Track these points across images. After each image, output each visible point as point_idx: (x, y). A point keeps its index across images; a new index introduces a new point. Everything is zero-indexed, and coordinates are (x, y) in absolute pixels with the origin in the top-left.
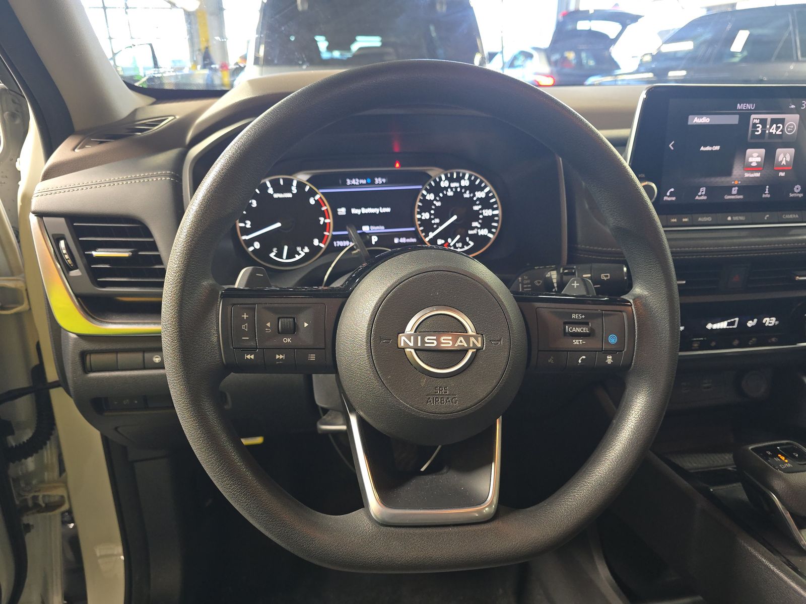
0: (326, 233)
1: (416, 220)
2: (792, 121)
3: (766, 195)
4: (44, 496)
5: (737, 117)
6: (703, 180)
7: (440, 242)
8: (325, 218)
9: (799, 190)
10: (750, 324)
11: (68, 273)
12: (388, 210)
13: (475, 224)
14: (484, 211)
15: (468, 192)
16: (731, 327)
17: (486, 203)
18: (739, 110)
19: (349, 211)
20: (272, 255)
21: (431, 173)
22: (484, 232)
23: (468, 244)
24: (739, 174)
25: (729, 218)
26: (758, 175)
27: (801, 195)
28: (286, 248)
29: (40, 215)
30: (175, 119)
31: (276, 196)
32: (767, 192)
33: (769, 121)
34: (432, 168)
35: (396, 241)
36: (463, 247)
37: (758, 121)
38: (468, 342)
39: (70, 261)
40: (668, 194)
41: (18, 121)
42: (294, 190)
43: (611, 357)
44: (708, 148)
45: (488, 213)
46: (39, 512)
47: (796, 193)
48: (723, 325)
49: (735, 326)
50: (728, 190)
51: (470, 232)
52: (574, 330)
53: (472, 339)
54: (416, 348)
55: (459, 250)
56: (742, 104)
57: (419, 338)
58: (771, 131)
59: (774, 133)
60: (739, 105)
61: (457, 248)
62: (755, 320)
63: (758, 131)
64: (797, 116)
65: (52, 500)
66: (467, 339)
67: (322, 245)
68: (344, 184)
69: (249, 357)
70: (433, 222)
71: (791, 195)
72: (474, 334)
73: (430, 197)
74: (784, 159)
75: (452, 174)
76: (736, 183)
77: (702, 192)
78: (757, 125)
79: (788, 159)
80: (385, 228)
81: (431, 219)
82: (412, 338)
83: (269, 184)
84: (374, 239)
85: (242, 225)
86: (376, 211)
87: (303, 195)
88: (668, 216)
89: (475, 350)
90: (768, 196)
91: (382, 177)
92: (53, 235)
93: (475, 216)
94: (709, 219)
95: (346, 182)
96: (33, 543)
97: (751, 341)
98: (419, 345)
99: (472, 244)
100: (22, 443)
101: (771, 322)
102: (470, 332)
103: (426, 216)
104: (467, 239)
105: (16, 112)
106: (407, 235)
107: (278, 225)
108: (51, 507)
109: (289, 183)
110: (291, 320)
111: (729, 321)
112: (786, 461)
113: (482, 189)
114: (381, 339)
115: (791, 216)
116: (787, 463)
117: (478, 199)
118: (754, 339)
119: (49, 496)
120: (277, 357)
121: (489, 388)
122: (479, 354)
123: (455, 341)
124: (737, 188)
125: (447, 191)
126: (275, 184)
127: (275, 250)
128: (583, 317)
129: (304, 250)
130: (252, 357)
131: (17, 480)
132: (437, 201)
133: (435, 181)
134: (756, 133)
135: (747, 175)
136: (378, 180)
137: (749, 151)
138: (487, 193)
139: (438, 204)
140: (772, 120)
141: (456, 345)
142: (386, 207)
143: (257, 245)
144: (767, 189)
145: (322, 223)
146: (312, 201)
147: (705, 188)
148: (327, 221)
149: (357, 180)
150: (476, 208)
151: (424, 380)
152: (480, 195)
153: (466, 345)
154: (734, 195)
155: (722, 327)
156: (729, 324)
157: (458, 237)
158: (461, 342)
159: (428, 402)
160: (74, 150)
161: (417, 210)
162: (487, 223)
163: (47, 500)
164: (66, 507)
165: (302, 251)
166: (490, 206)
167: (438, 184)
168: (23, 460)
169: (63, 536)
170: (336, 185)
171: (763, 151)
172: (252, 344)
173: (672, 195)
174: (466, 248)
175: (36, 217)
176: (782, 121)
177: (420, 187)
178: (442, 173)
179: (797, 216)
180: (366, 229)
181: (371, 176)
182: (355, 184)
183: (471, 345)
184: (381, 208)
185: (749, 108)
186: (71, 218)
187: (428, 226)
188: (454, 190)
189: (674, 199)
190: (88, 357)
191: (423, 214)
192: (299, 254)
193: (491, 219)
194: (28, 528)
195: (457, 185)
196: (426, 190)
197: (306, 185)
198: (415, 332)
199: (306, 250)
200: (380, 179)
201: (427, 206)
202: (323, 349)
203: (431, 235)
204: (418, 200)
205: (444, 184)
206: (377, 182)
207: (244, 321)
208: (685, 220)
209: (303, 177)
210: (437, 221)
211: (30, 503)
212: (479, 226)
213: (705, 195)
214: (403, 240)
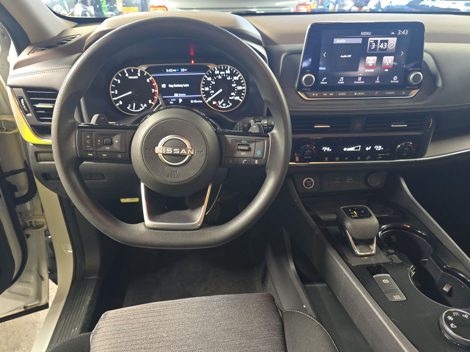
0: (155, 97)
1: (201, 91)
2: (392, 41)
3: (378, 81)
4: (35, 222)
5: (361, 39)
6: (342, 73)
7: (214, 103)
8: (155, 90)
9: (396, 79)
10: (367, 149)
11: (26, 115)
12: (188, 85)
13: (233, 94)
14: (238, 87)
15: (229, 77)
16: (357, 150)
17: (238, 83)
18: (362, 35)
19: (167, 86)
20: (128, 108)
21: (209, 66)
22: (237, 98)
23: (229, 104)
24: (362, 70)
25: (356, 94)
26: (373, 70)
27: (397, 82)
28: (134, 104)
29: (12, 87)
30: (82, 36)
31: (130, 77)
32: (378, 80)
33: (379, 42)
34: (209, 64)
35: (192, 102)
36: (226, 106)
37: (373, 42)
38: (187, 152)
39: (26, 109)
40: (323, 80)
41: (6, 37)
42: (139, 74)
43: (257, 161)
44: (345, 56)
45: (240, 88)
46: (32, 229)
47: (394, 80)
48: (352, 149)
49: (359, 150)
50: (356, 78)
51: (230, 98)
52: (241, 148)
53: (189, 150)
54: (163, 153)
55: (224, 107)
56: (364, 32)
57: (164, 149)
58: (380, 47)
59: (382, 48)
60: (362, 33)
61: (223, 106)
62: (370, 147)
63: (373, 47)
64: (396, 39)
65: (40, 224)
66: (187, 150)
67: (153, 103)
68: (165, 72)
69: (90, 154)
70: (211, 92)
71: (392, 82)
72: (190, 148)
73: (209, 79)
74: (388, 62)
75: (221, 67)
76: (361, 75)
77: (342, 79)
78: (373, 44)
79: (390, 62)
80: (186, 95)
81: (209, 91)
82: (161, 149)
83: (126, 72)
84: (180, 101)
85: (113, 92)
86: (181, 86)
87: (143, 77)
88: (322, 92)
89: (190, 155)
90: (379, 82)
91: (185, 68)
92: (18, 97)
93: (233, 90)
94: (344, 94)
95: (166, 71)
96: (31, 243)
97: (367, 158)
98: (164, 152)
99: (231, 104)
100: (22, 196)
101: (379, 148)
102: (188, 147)
103: (207, 89)
104: (229, 101)
105: (4, 33)
106: (198, 99)
107: (130, 93)
108: (38, 227)
109: (136, 71)
110: (110, 139)
111: (356, 147)
112: (356, 214)
113: (237, 75)
114: (147, 149)
115: (390, 93)
116: (356, 215)
117: (235, 80)
118: (368, 157)
119: (38, 222)
120: (103, 155)
121: (196, 172)
122: (193, 157)
123: (180, 151)
124: (361, 78)
125: (218, 76)
126: (129, 71)
127: (130, 105)
128: (247, 142)
129: (144, 106)
130: (92, 155)
131: (21, 213)
132: (213, 81)
133: (211, 70)
134: (372, 48)
135: (366, 71)
136: (183, 70)
137: (368, 58)
138: (240, 78)
139: (214, 83)
140: (381, 41)
141: (181, 153)
142: (187, 84)
143: (121, 103)
144: (378, 78)
145: (153, 92)
146: (148, 81)
147: (343, 78)
148: (155, 91)
149: (172, 70)
150: (233, 85)
151: (167, 168)
152: (236, 78)
153: (186, 153)
154: (360, 81)
155: (352, 150)
156: (355, 149)
157: (223, 100)
158: (183, 151)
159: (168, 177)
160: (29, 54)
161: (202, 86)
162: (239, 93)
163: (37, 224)
164: (45, 227)
165: (143, 106)
166: (241, 85)
167: (213, 72)
168: (23, 204)
169: (46, 241)
170: (161, 72)
171: (375, 58)
172: (92, 149)
173: (325, 81)
174: (228, 106)
175: (10, 88)
176: (387, 41)
177: (204, 74)
178: (215, 66)
179: (394, 93)
180: (176, 95)
181: (179, 68)
182: (171, 72)
183: (189, 153)
184: (184, 84)
185: (368, 34)
186: (26, 89)
187: (208, 94)
188: (222, 75)
189: (326, 83)
190: (38, 154)
191: (205, 88)
192: (142, 108)
193: (241, 91)
194: (28, 236)
195: (224, 73)
196: (207, 75)
197: (145, 72)
198: (163, 146)
199: (145, 105)
200: (183, 69)
201: (207, 84)
202: (125, 153)
203: (210, 99)
204: (202, 80)
205: (217, 72)
206: (182, 71)
207: (88, 139)
208: (331, 94)
209: (143, 68)
210: (213, 92)
211: (29, 225)
212: (235, 95)
213: (343, 81)
214: (195, 101)
